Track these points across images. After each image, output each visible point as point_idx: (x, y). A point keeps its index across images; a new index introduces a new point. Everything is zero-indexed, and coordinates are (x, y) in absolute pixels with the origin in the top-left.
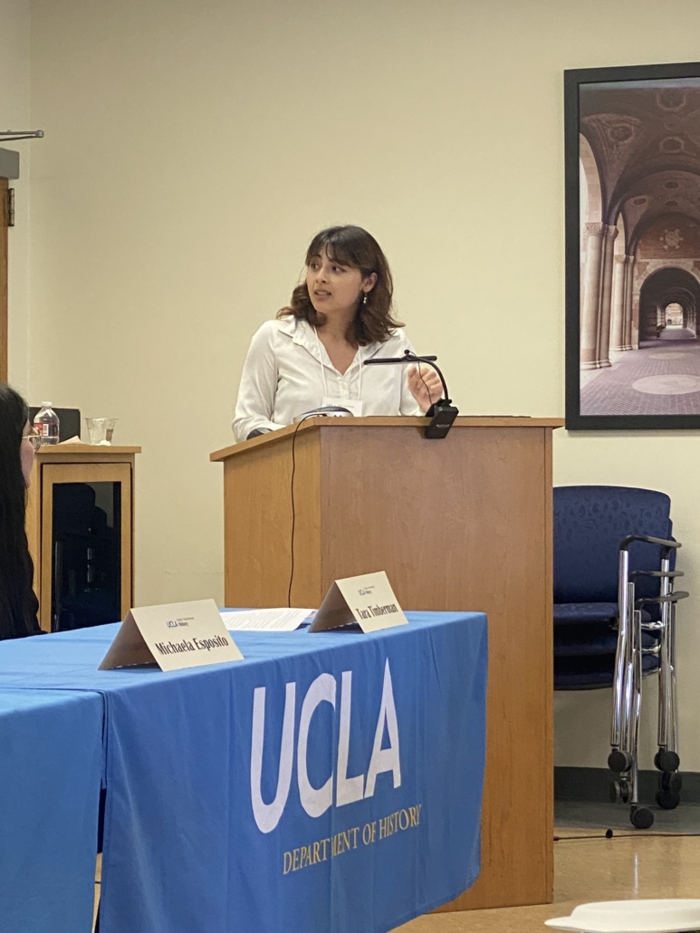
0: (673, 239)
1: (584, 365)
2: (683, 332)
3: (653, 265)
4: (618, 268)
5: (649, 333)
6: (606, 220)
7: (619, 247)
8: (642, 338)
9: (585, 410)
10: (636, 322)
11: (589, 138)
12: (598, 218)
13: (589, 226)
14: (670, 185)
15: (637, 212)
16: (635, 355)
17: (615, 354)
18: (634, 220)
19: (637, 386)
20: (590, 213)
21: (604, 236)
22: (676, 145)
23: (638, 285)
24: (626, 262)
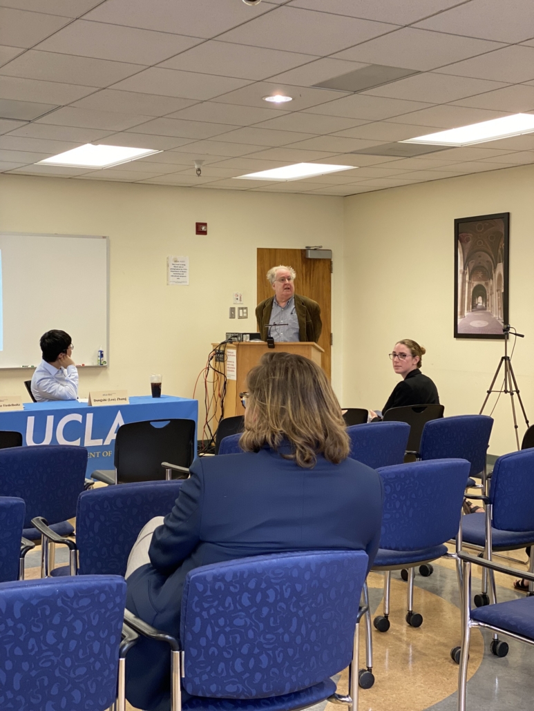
0: (480, 275)
1: (459, 317)
2: (482, 306)
3: (475, 283)
4: (467, 284)
5: (474, 306)
6: (464, 269)
7: (467, 277)
8: (472, 308)
9: (459, 332)
10: (471, 303)
11: (461, 242)
12: (462, 268)
13: (461, 270)
14: (480, 256)
15: (472, 265)
16: (471, 314)
17: (466, 314)
18: (471, 269)
19: (471, 324)
20: (460, 267)
21: (464, 274)
22: (480, 243)
23: (472, 290)
24: (469, 283)
